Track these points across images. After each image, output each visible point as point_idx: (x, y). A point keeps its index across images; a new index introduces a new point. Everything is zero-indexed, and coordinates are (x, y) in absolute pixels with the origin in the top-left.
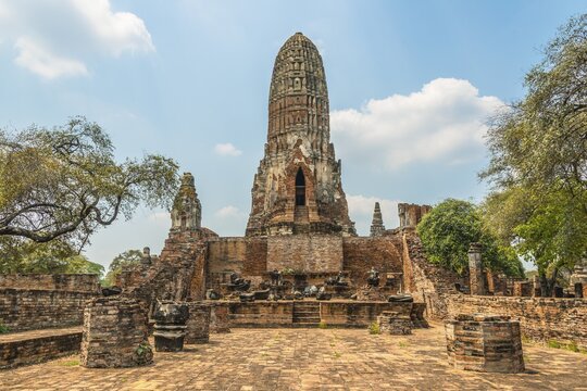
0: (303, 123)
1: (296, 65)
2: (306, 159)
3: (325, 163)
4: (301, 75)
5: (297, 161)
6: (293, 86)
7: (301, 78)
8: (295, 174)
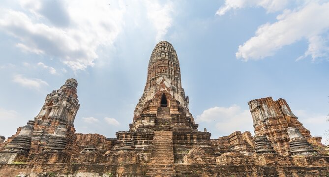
0: (166, 72)
1: (163, 48)
2: (168, 88)
3: (180, 93)
4: (165, 51)
5: (162, 90)
6: (161, 56)
7: (165, 53)
8: (161, 97)
